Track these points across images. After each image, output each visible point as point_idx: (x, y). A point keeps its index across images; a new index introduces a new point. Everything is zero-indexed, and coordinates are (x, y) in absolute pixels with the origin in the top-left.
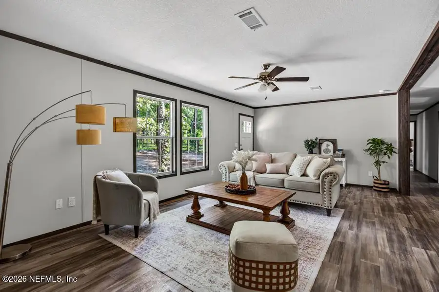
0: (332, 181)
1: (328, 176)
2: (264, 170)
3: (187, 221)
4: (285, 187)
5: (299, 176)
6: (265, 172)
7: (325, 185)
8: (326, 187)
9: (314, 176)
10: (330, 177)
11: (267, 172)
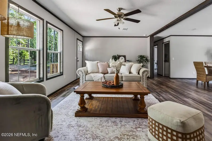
0: (147, 74)
1: (145, 72)
2: (106, 72)
3: (76, 116)
4: (123, 80)
5: (128, 74)
6: (108, 73)
7: (144, 77)
8: (144, 78)
9: (137, 73)
10: (146, 73)
11: (109, 73)
